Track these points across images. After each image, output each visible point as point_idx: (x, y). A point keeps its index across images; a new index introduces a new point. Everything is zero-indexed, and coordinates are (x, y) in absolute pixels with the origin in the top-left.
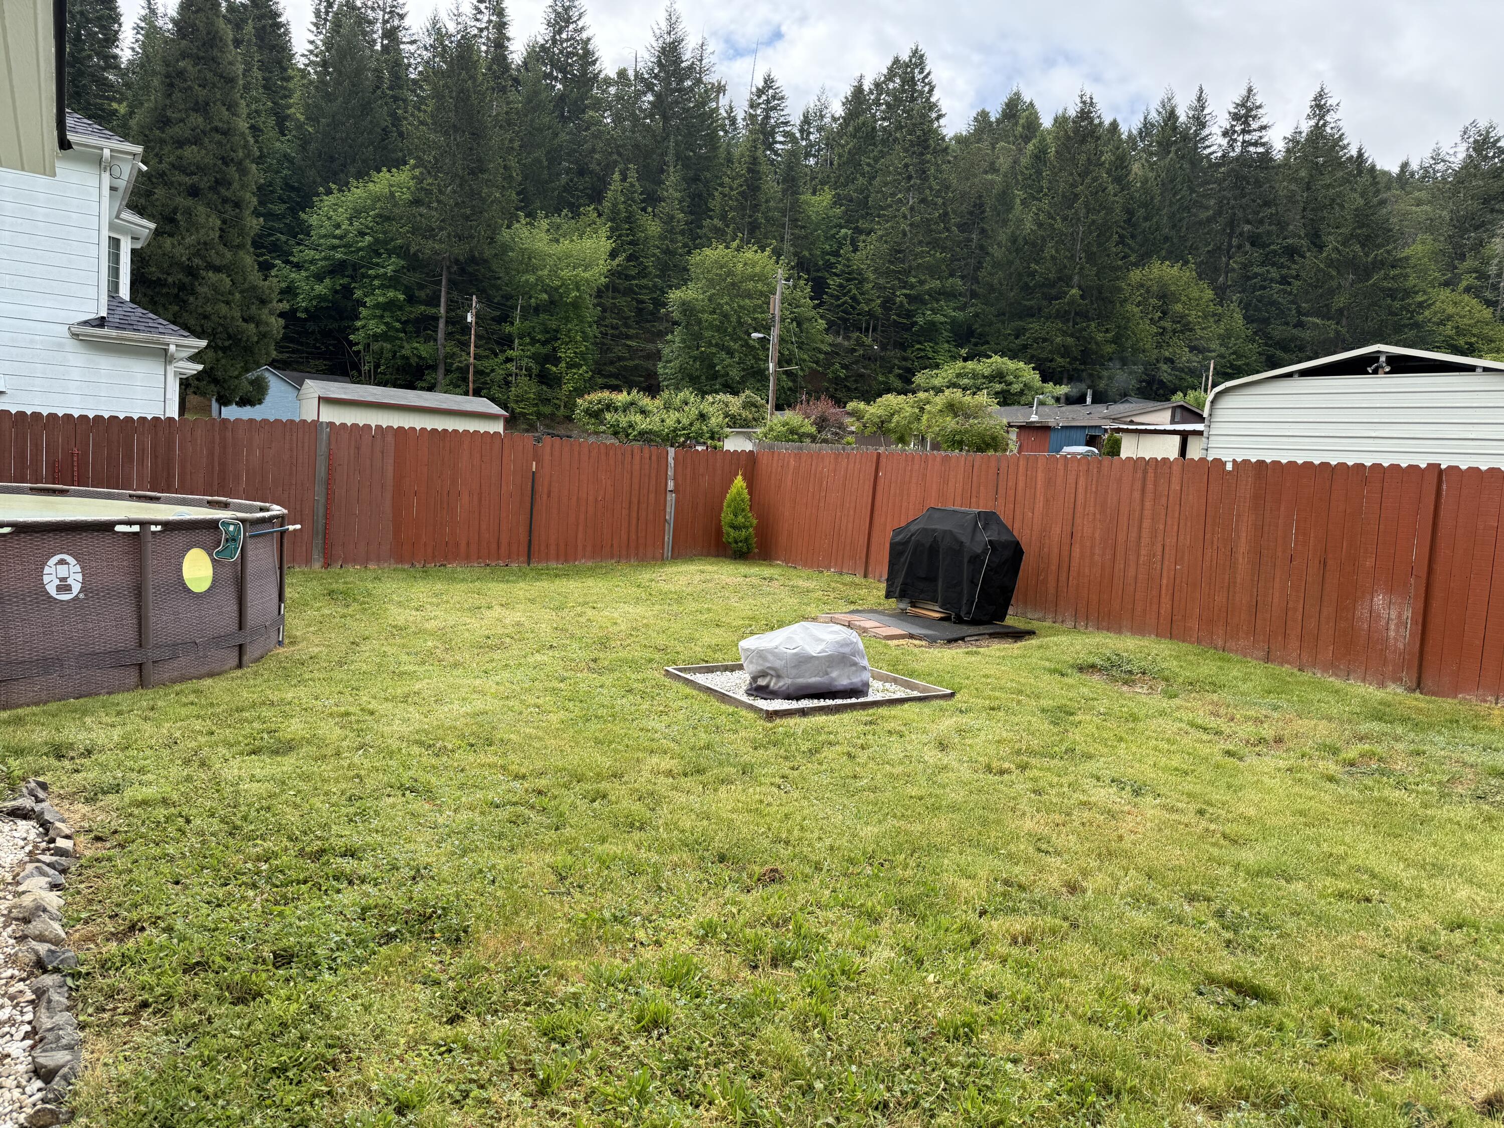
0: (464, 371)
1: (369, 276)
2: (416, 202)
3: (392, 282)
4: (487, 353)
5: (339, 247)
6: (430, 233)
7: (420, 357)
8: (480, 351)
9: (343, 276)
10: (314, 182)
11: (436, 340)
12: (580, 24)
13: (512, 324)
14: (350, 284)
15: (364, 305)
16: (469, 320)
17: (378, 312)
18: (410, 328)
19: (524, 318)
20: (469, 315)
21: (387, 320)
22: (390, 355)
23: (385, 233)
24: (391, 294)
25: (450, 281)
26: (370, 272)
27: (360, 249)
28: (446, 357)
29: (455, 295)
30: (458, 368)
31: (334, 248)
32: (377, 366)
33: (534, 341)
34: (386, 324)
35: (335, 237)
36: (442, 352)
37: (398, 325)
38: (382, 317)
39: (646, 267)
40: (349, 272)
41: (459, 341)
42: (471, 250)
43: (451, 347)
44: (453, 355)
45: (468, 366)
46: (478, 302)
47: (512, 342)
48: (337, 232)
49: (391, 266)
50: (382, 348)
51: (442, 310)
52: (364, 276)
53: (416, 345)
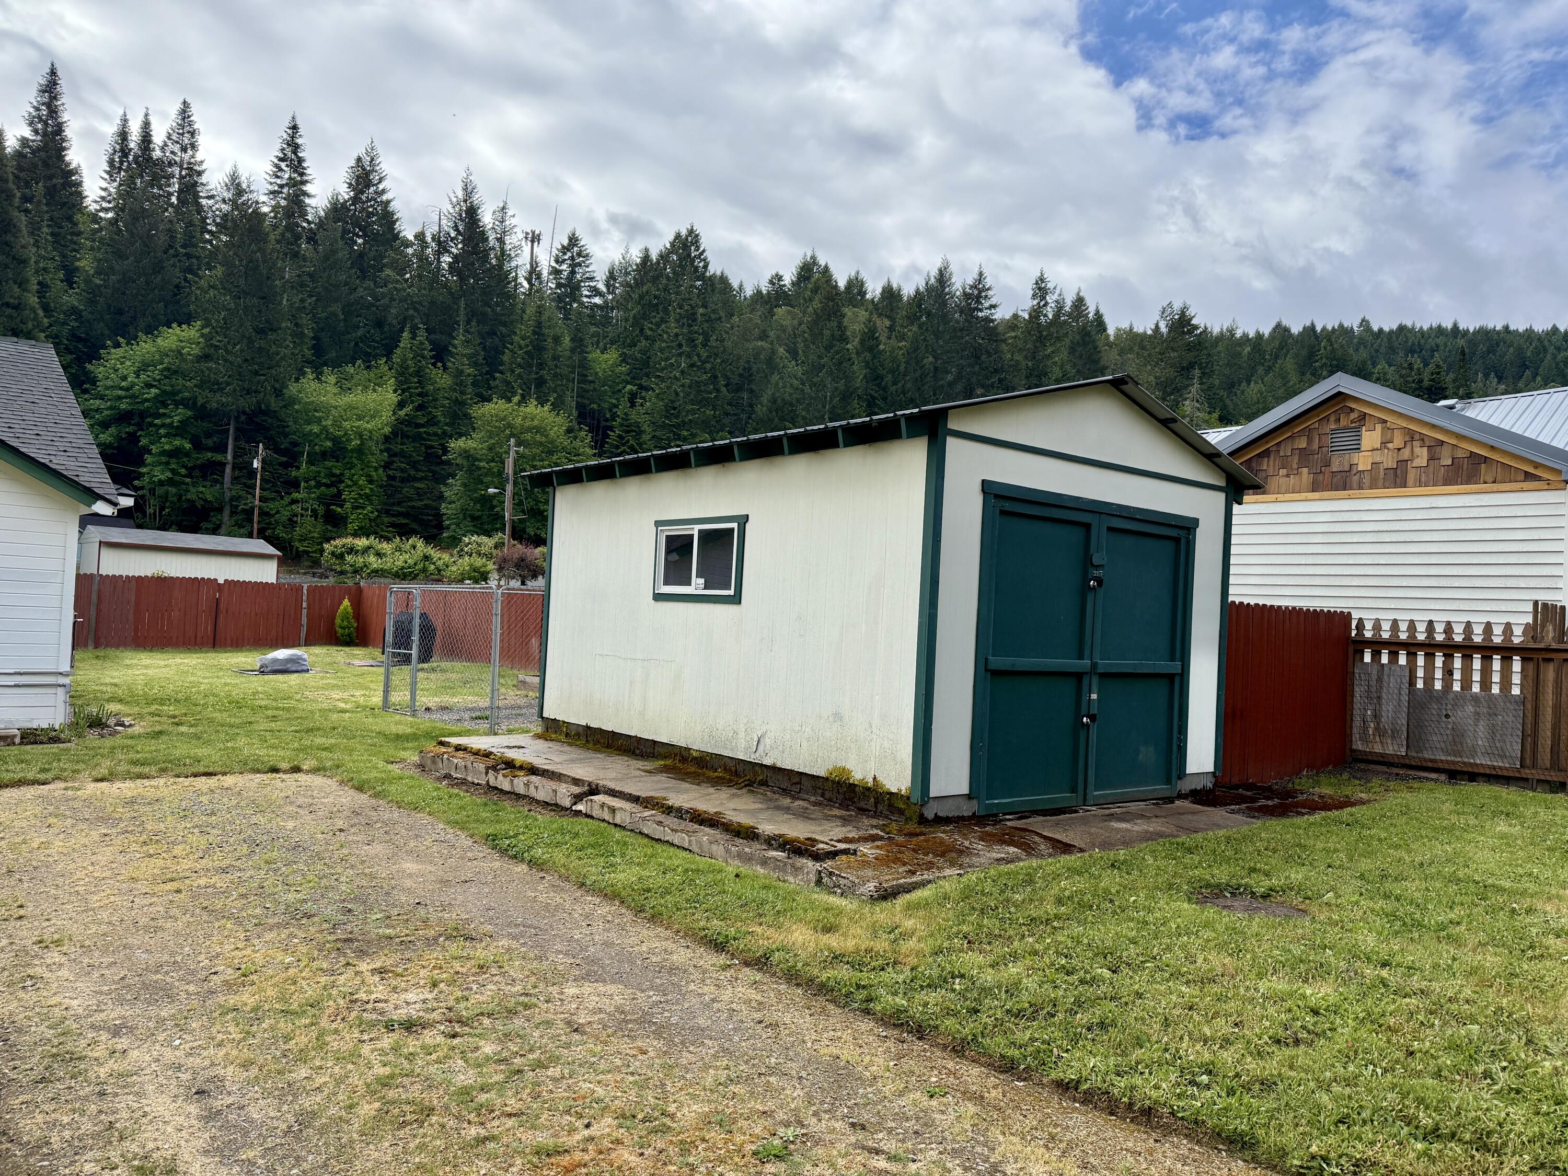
0: (249, 513)
1: (156, 425)
2: (206, 357)
3: (180, 430)
4: (273, 495)
5: (126, 397)
6: (216, 387)
7: (205, 500)
8: (265, 493)
9: (130, 424)
10: (102, 335)
11: (222, 483)
12: (381, 187)
13: (298, 468)
14: (136, 432)
15: (149, 452)
16: (255, 465)
17: (164, 459)
18: (197, 473)
19: (311, 462)
20: (255, 462)
21: (173, 466)
22: (175, 499)
23: (172, 386)
24: (177, 442)
25: (237, 429)
26: (156, 421)
27: (147, 400)
28: (232, 499)
29: (243, 444)
30: (243, 510)
31: (120, 398)
32: (162, 509)
33: (319, 485)
34: (173, 471)
35: (121, 389)
36: (228, 495)
37: (183, 471)
38: (168, 463)
39: (435, 417)
40: (136, 419)
41: (244, 484)
42: (259, 402)
43: (238, 490)
44: (239, 498)
45: (253, 509)
46: (265, 449)
47: (299, 486)
48: (123, 384)
49: (178, 415)
50: (167, 493)
51: (229, 457)
52: (151, 424)
53: (201, 489)
